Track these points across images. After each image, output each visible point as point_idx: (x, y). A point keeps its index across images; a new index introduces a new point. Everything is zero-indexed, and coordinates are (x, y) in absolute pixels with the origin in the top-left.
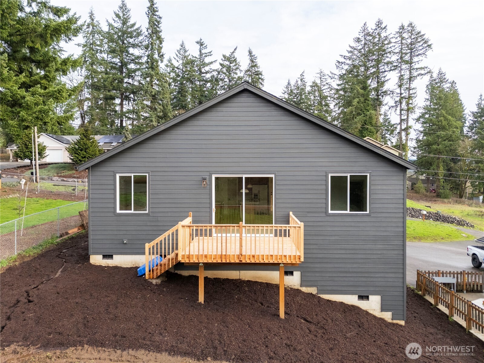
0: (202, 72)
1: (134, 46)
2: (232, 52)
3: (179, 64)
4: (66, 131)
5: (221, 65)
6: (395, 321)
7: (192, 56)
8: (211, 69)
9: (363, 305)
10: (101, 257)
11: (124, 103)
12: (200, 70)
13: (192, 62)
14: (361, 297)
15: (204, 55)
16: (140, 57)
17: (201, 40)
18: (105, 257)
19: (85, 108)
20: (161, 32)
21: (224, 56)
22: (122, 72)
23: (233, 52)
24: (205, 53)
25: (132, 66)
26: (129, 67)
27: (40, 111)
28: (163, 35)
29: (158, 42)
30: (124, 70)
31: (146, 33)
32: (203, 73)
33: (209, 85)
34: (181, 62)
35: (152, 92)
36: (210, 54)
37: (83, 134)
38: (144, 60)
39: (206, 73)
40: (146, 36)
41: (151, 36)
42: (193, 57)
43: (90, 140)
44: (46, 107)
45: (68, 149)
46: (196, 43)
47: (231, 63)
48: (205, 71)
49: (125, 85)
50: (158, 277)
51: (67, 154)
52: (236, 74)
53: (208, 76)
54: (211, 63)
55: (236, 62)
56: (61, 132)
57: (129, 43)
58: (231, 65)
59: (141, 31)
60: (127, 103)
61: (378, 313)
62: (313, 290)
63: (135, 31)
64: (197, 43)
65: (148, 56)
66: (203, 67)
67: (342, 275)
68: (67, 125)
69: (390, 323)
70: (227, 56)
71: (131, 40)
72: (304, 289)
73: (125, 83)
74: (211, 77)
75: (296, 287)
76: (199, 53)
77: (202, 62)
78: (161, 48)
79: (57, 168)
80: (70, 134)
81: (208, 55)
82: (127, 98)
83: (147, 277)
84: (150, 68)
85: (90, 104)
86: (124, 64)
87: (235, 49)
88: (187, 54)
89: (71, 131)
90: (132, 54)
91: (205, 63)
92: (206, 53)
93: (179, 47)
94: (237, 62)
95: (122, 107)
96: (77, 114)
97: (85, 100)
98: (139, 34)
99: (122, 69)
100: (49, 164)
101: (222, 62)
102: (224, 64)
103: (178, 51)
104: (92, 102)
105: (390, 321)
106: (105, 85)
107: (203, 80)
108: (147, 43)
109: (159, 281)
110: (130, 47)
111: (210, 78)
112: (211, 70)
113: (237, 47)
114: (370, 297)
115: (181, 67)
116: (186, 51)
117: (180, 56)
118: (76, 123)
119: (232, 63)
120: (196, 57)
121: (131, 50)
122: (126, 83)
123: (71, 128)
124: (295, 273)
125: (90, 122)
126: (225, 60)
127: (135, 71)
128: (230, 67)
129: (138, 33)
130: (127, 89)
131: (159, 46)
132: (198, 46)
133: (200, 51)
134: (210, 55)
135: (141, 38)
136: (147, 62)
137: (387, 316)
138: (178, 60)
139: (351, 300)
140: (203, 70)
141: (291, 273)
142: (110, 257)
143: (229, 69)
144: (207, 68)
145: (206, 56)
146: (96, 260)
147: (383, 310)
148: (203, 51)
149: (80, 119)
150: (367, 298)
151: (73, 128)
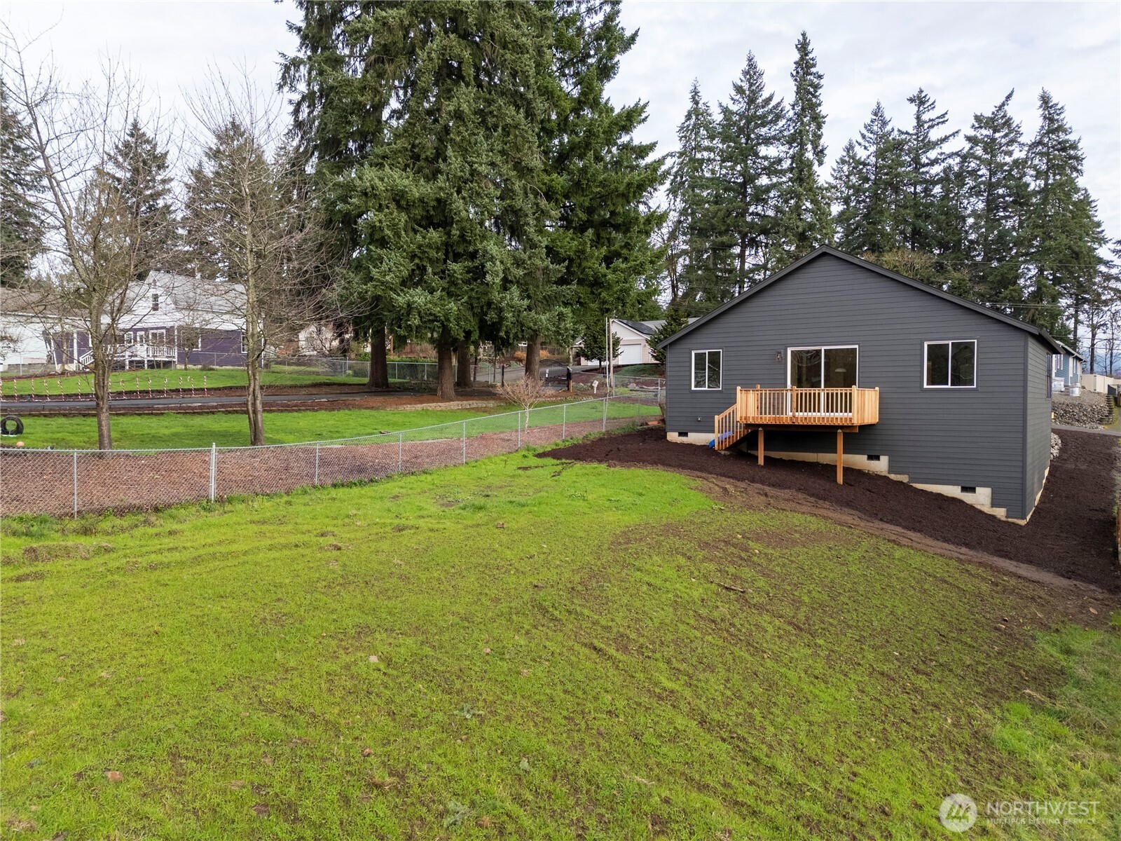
0: (920, 164)
1: (767, 141)
2: (998, 104)
3: (869, 153)
4: (648, 314)
5: (969, 139)
6: (1010, 520)
7: (899, 130)
8: (942, 154)
9: (968, 498)
10: (676, 434)
11: (747, 253)
12: (916, 160)
13: (898, 145)
14: (964, 489)
15: (926, 126)
16: (779, 161)
17: (921, 91)
18: (681, 434)
19: (679, 269)
20: (820, 105)
21: (978, 118)
22: (744, 195)
23: (1003, 104)
24: (930, 120)
25: (764, 181)
26: (758, 182)
27: (621, 291)
28: (823, 110)
29: (813, 126)
30: (749, 191)
31: (791, 114)
32: (924, 166)
33: (937, 190)
34: (873, 149)
35: (798, 227)
36: (942, 119)
37: (672, 316)
38: (786, 164)
39: (933, 163)
40: (790, 119)
41: (799, 116)
42: (901, 132)
43: (681, 324)
44: (628, 285)
45: (649, 342)
46: (908, 103)
47: (994, 132)
48: (927, 161)
49: (749, 219)
50: (726, 449)
51: (649, 349)
52: (1010, 153)
53: (936, 170)
54: (945, 139)
55: (1009, 126)
56: (640, 316)
57: (758, 137)
58: (997, 135)
59: (782, 111)
60: (753, 252)
61: (987, 509)
62: (904, 478)
63: (771, 112)
64: (911, 100)
65: (793, 158)
66: (924, 152)
67: (939, 461)
68: (650, 304)
69: (1005, 522)
70: (986, 115)
71: (763, 131)
72: (892, 476)
73: (750, 214)
74: (944, 171)
75: (883, 474)
76: (914, 123)
77: (923, 140)
78: (820, 137)
79: (634, 371)
80: (653, 318)
81: (938, 124)
82: (754, 243)
83: (716, 447)
84: (796, 180)
85: (687, 262)
86: (749, 179)
87: (1009, 97)
88: (888, 128)
89: (656, 313)
90: (766, 158)
91: (929, 141)
92: (933, 120)
93: (868, 117)
94: (1014, 125)
95: (743, 262)
96: (666, 284)
97: (679, 256)
98: (778, 117)
99: (746, 188)
100: (623, 366)
101: (972, 133)
102: (978, 135)
103: (866, 127)
104: (690, 258)
105: (1004, 519)
106: (712, 225)
107: (926, 181)
108: (792, 131)
109: (727, 453)
110: (760, 144)
111: (942, 174)
112: (943, 157)
113: (1012, 92)
114: (978, 489)
115: (873, 160)
116: (884, 123)
117: (872, 136)
118: (664, 299)
119: (999, 131)
120: (907, 133)
121: (763, 150)
122: (752, 214)
123: (656, 307)
124: (882, 457)
125: (685, 295)
126: (981, 127)
127: (768, 189)
128: (993, 140)
129: (777, 114)
130: (752, 226)
131: (815, 134)
132: (913, 108)
133: (918, 118)
134: (943, 122)
135: (782, 123)
136: (791, 169)
137: (1000, 513)
138: (867, 145)
139: (953, 491)
140: (924, 160)
141: (877, 458)
142: (685, 434)
143: (990, 146)
144: (933, 154)
145: (932, 127)
146: (673, 436)
147: (993, 505)
148: (925, 117)
149: (669, 291)
150: (973, 490)
151: (659, 308)
